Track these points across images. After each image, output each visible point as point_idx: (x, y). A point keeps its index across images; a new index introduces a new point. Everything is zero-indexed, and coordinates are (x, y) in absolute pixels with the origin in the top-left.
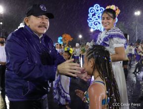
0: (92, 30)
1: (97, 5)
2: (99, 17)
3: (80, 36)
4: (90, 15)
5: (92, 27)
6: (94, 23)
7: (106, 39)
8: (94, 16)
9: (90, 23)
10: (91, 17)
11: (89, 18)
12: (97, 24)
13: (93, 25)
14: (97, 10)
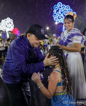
0: (56, 23)
1: (59, 3)
2: (61, 12)
3: (48, 28)
4: (55, 11)
5: (56, 20)
6: (58, 17)
7: (69, 37)
8: (58, 12)
9: (55, 18)
10: (55, 13)
11: (54, 14)
12: (60, 18)
13: (57, 19)
14: (60, 7)
